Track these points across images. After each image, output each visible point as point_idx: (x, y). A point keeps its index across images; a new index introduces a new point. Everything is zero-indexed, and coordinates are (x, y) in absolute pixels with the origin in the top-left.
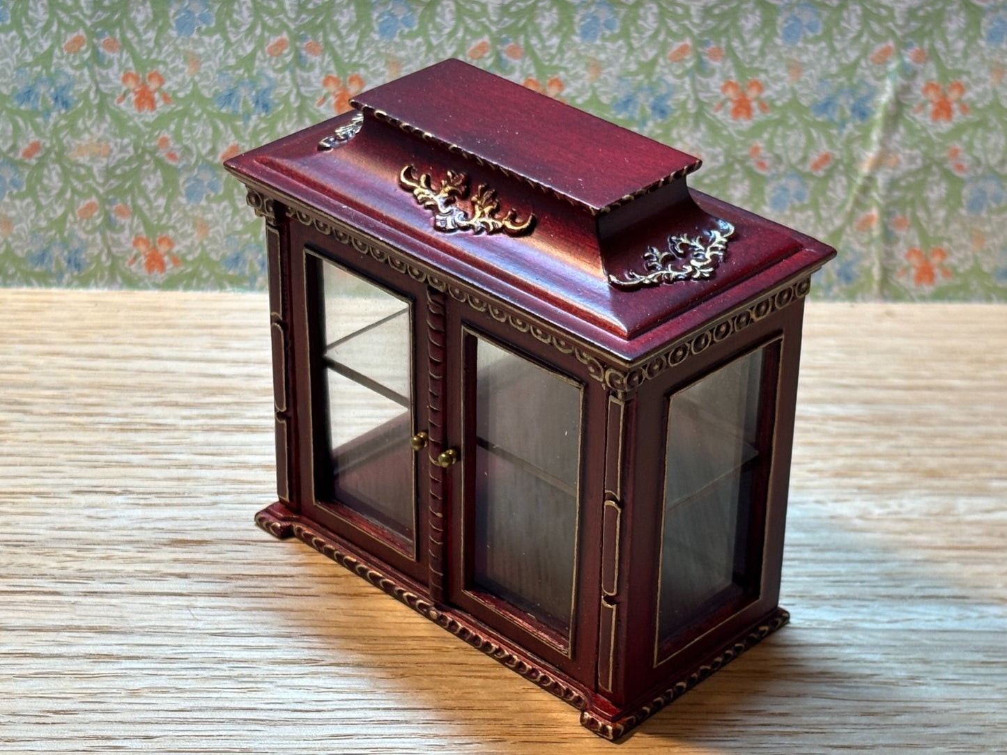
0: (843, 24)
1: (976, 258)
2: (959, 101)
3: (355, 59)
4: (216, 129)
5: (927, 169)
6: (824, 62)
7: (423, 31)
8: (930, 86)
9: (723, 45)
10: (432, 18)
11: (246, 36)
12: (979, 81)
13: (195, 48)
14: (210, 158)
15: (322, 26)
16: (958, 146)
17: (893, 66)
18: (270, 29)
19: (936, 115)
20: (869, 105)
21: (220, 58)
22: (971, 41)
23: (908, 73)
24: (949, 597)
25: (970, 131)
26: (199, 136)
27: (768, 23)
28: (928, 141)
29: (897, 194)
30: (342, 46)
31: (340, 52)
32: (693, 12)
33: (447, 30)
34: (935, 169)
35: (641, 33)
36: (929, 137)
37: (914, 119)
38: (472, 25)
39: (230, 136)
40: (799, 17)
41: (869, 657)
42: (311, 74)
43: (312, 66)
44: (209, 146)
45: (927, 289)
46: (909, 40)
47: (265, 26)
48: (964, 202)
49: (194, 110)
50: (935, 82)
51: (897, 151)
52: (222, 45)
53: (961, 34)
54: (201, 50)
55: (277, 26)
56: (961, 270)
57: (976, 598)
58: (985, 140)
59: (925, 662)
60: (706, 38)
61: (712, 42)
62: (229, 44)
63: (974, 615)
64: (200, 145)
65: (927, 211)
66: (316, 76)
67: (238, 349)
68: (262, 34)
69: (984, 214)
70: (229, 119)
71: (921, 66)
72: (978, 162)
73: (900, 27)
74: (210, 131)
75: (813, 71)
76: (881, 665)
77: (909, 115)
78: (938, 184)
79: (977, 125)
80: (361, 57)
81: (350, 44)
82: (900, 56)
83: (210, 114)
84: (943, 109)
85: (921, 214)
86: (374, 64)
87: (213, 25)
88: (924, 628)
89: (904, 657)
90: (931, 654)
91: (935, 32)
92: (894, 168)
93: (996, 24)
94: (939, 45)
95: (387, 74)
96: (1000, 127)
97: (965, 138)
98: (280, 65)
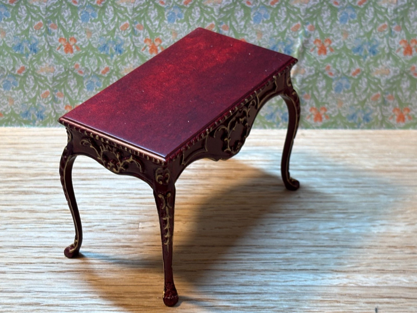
0: (279, 15)
1: (339, 111)
2: (329, 46)
3: (72, 31)
4: (14, 60)
5: (317, 74)
6: (271, 31)
7: (100, 19)
8: (317, 40)
9: (229, 24)
10: (104, 14)
11: (25, 22)
12: (337, 38)
13: (3, 27)
14: (13, 72)
15: (57, 17)
16: (329, 65)
17: (301, 32)
18: (35, 19)
19: (320, 52)
20: (291, 48)
21: (14, 31)
22: (333, 22)
23: (307, 35)
24: (311, 270)
25: (334, 59)
26: (7, 63)
27: (247, 15)
28: (317, 63)
29: (305, 85)
30: (66, 25)
31: (65, 28)
32: (215, 10)
33: (110, 19)
34: (320, 74)
35: (193, 19)
36: (317, 61)
37: (311, 54)
38: (121, 16)
39: (20, 63)
40: (260, 12)
41: (273, 299)
42: (53, 37)
43: (54, 34)
44: (12, 67)
45: (319, 124)
46: (307, 21)
47: (32, 17)
48: (333, 88)
49: (4, 52)
50: (319, 39)
51: (304, 67)
52: (15, 25)
53: (329, 19)
54: (6, 28)
55: (38, 17)
56: (333, 116)
57: (322, 270)
58: (341, 62)
59: (297, 301)
60: (221, 21)
61: (224, 23)
62: (17, 25)
63: (320, 278)
64: (8, 67)
65: (318, 92)
66: (55, 38)
67: (25, 155)
68: (31, 21)
69: (342, 93)
70: (20, 56)
71: (313, 32)
72: (338, 72)
73: (303, 16)
74: (12, 61)
75: (267, 35)
76: (278, 302)
77: (308, 52)
78: (322, 81)
79: (337, 56)
80: (74, 30)
81: (70, 24)
82: (303, 28)
83: (11, 54)
84: (323, 50)
85: (315, 93)
86: (80, 33)
87: (10, 17)
88: (298, 284)
89: (288, 298)
90: (300, 296)
91: (318, 18)
92: (303, 74)
93: (343, 14)
94: (320, 23)
95: (86, 36)
96: (347, 57)
97: (333, 62)
98: (40, 34)
